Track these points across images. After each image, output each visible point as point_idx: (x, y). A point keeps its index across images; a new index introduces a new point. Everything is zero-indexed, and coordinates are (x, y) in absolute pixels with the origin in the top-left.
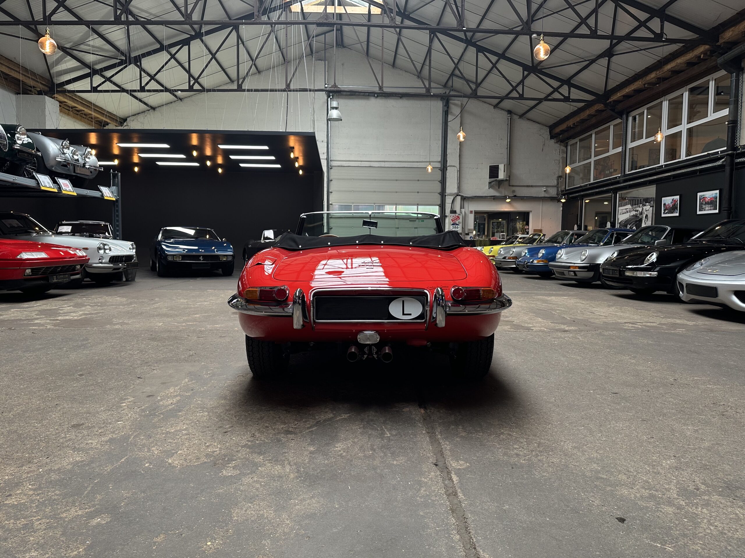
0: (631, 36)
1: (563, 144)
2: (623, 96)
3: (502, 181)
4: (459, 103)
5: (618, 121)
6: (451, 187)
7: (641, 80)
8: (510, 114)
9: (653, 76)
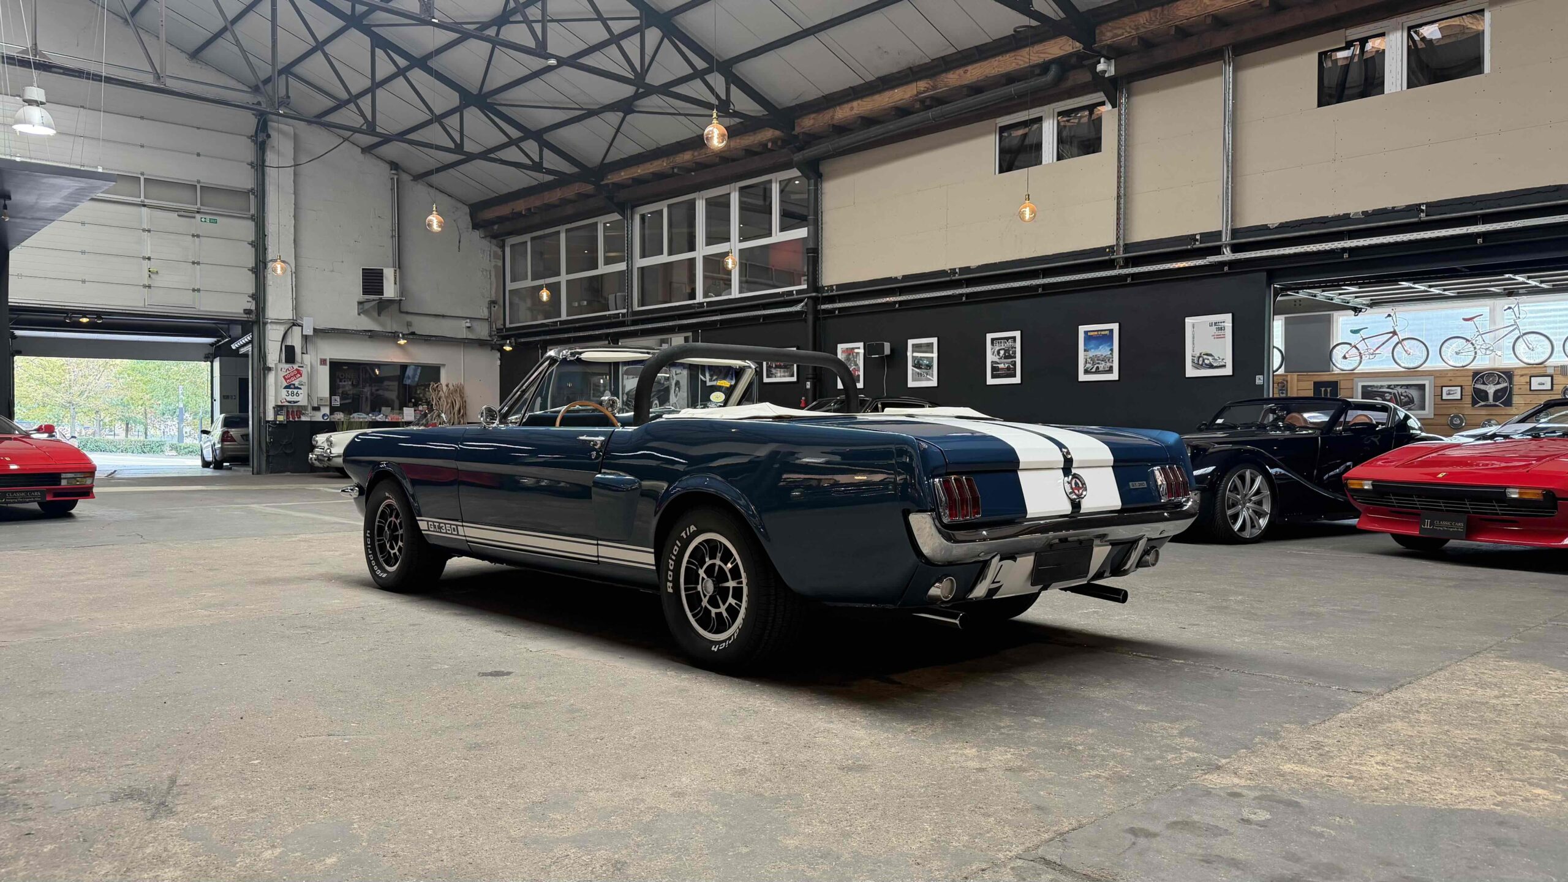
0: (671, 89)
1: (494, 241)
2: (633, 179)
3: (391, 301)
4: (290, 130)
5: (616, 217)
6: (279, 307)
7: (665, 159)
8: (396, 169)
9: (687, 156)
